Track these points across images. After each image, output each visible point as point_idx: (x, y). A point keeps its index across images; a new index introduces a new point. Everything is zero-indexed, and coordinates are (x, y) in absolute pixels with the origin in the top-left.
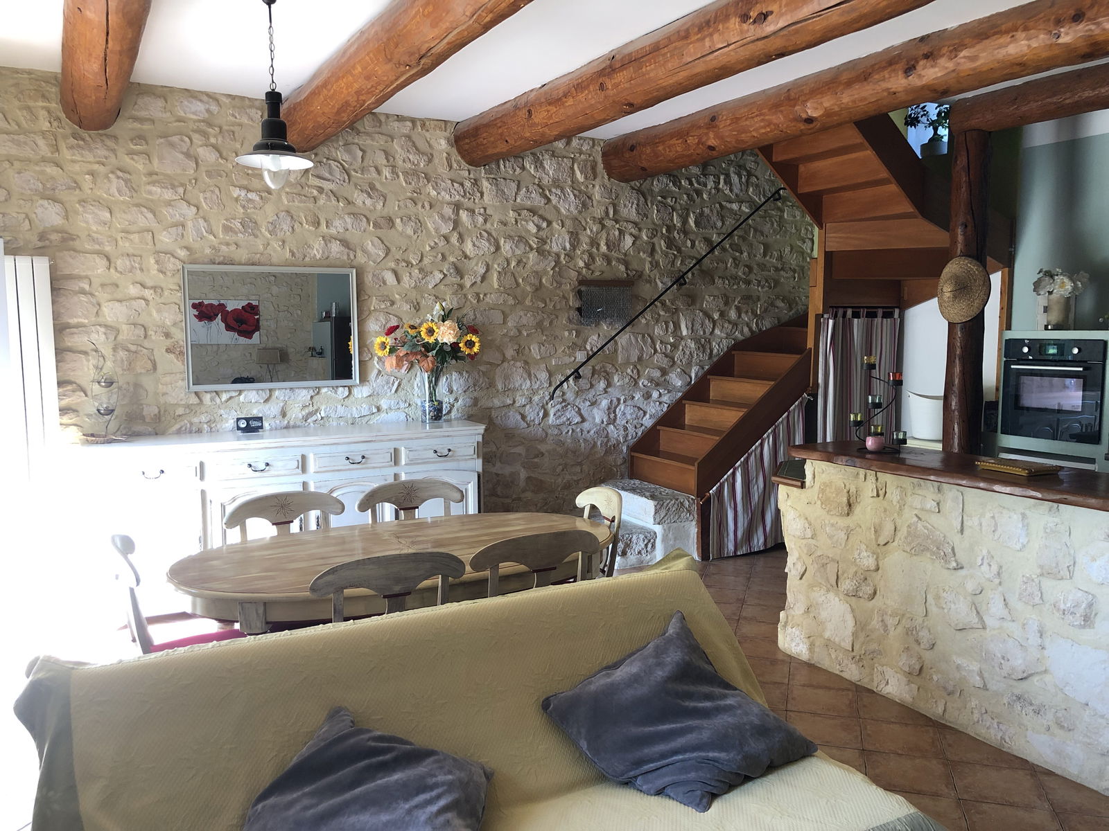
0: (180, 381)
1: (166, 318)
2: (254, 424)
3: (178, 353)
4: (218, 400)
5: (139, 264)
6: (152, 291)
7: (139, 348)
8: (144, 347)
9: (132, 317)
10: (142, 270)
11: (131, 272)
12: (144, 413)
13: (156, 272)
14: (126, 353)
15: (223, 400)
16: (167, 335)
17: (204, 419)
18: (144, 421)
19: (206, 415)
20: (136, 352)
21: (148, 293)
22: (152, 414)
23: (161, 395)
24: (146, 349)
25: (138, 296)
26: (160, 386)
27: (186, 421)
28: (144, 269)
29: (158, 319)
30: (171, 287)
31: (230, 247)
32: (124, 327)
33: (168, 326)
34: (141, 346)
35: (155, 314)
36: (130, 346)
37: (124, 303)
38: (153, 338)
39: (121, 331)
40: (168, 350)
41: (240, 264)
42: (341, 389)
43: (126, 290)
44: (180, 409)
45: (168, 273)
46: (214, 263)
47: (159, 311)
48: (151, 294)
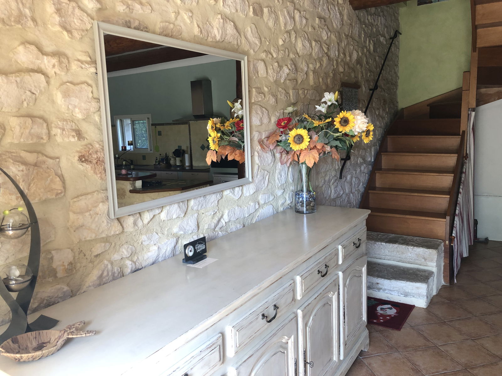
0: (101, 205)
1: (75, 107)
2: (200, 247)
3: (94, 161)
4: (140, 224)
5: (30, 9)
6: (54, 61)
7: (41, 158)
8: (46, 156)
9: (25, 104)
10: (34, 20)
11: (18, 22)
12: (54, 266)
13: (58, 28)
14: (22, 167)
15: (146, 221)
16: (79, 134)
17: (126, 253)
18: (55, 276)
19: (125, 246)
20: (35, 165)
21: (47, 63)
22: (66, 264)
23: (72, 231)
24: (51, 158)
25: (31, 66)
26: (72, 216)
27: (106, 262)
28: (39, 20)
29: (63, 108)
30: (80, 58)
31: (144, 8)
32: (14, 122)
33: (78, 121)
34: (43, 154)
35: (59, 98)
36: (24, 154)
37: (13, 78)
38: (59, 139)
39: (8, 128)
40: (83, 159)
41: (154, 33)
42: (237, 189)
43: (11, 55)
44: (98, 245)
45: (75, 34)
46: (129, 27)
47: (66, 95)
48: (54, 66)
